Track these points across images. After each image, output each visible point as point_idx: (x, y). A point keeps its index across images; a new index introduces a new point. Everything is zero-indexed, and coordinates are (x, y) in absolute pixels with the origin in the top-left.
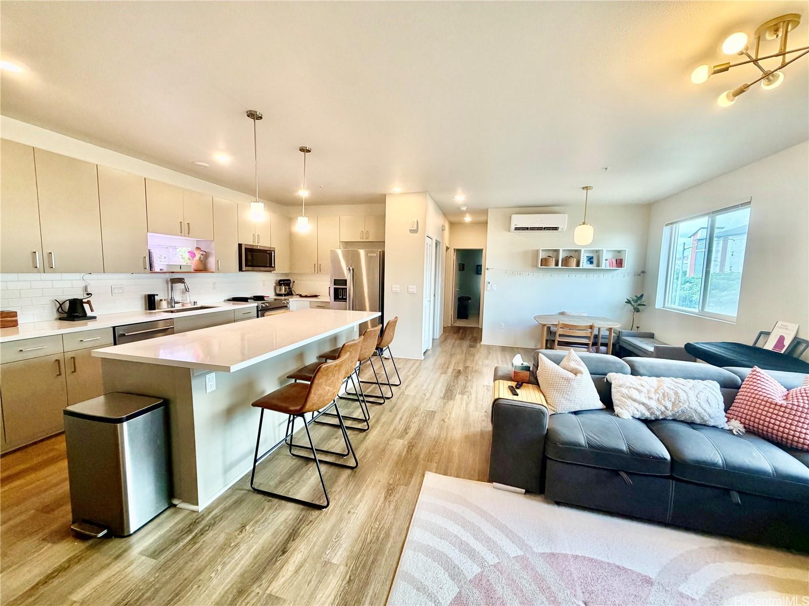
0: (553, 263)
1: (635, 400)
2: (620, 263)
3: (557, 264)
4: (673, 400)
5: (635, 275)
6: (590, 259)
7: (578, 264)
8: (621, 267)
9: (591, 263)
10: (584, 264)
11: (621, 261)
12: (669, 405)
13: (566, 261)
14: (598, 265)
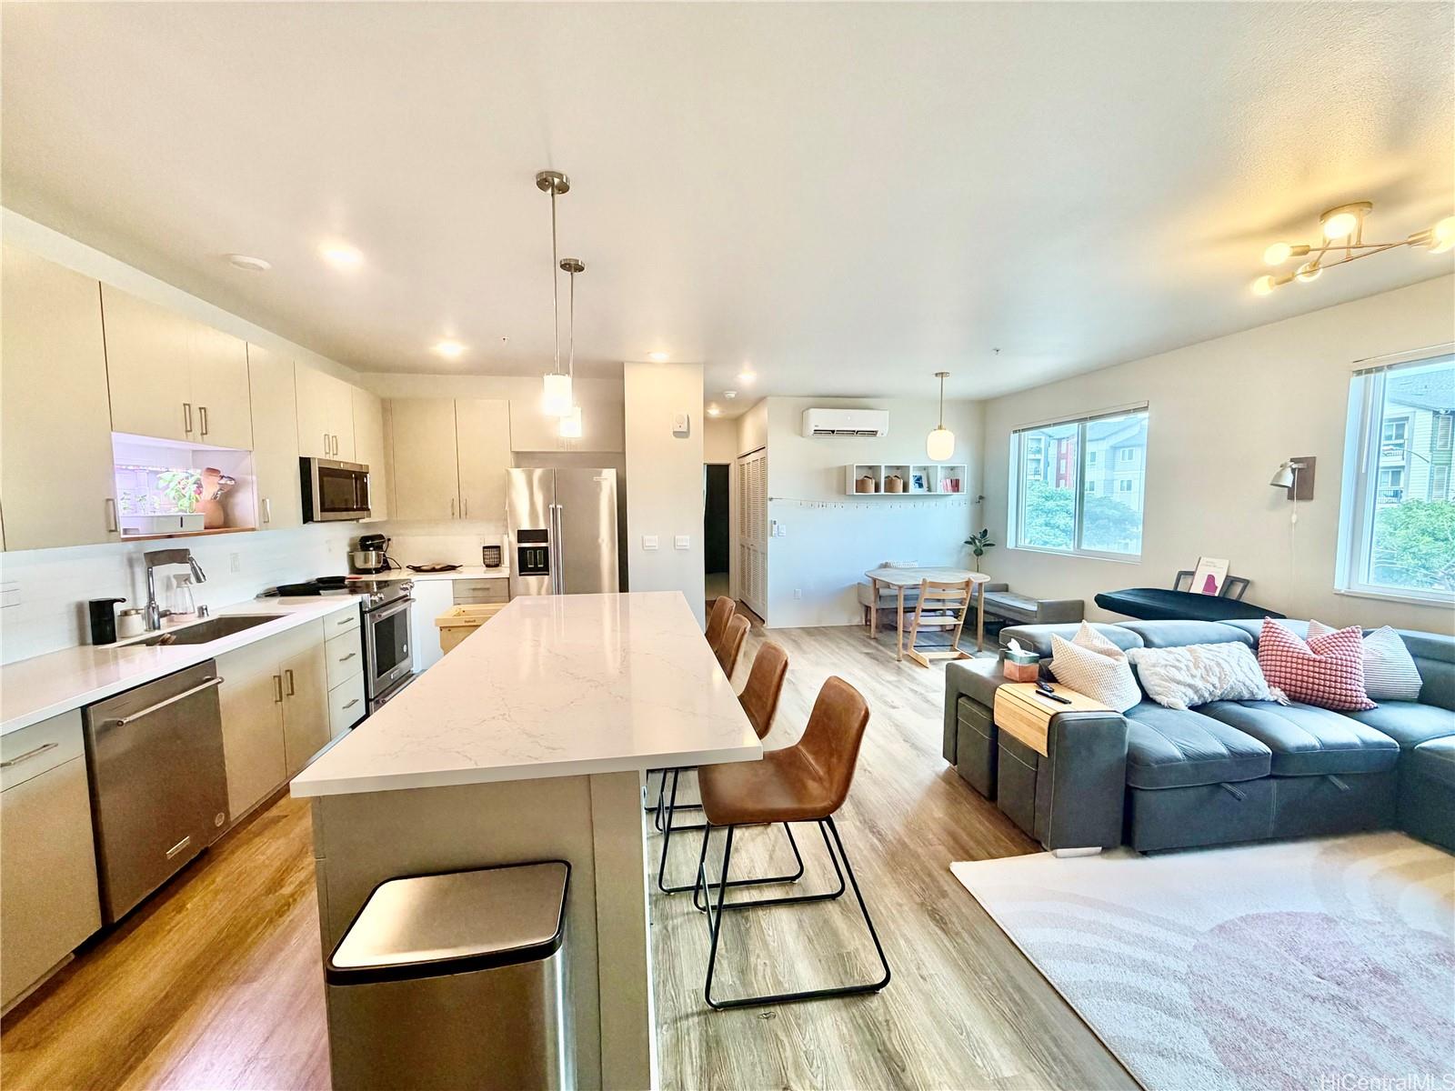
0: (873, 487)
1: (1179, 683)
2: (956, 486)
3: (877, 489)
4: (1218, 675)
5: (972, 503)
6: (918, 480)
7: (905, 488)
8: (958, 491)
9: (921, 486)
10: (913, 489)
11: (957, 482)
12: (1216, 681)
13: (890, 486)
14: (929, 490)
